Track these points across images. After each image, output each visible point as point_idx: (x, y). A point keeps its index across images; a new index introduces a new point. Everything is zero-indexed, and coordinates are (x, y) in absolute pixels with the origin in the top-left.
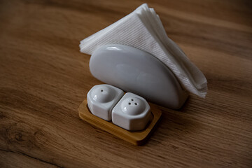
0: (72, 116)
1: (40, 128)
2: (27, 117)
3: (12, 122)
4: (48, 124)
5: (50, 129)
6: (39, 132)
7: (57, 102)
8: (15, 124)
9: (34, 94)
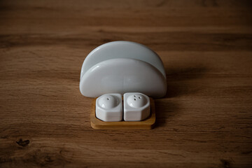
0: (83, 130)
1: (62, 147)
2: (46, 142)
3: (35, 149)
4: (67, 142)
5: (70, 145)
6: (62, 150)
7: (65, 123)
8: (39, 150)
9: (42, 121)
